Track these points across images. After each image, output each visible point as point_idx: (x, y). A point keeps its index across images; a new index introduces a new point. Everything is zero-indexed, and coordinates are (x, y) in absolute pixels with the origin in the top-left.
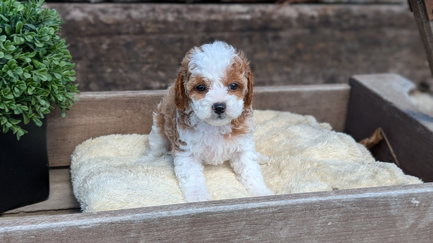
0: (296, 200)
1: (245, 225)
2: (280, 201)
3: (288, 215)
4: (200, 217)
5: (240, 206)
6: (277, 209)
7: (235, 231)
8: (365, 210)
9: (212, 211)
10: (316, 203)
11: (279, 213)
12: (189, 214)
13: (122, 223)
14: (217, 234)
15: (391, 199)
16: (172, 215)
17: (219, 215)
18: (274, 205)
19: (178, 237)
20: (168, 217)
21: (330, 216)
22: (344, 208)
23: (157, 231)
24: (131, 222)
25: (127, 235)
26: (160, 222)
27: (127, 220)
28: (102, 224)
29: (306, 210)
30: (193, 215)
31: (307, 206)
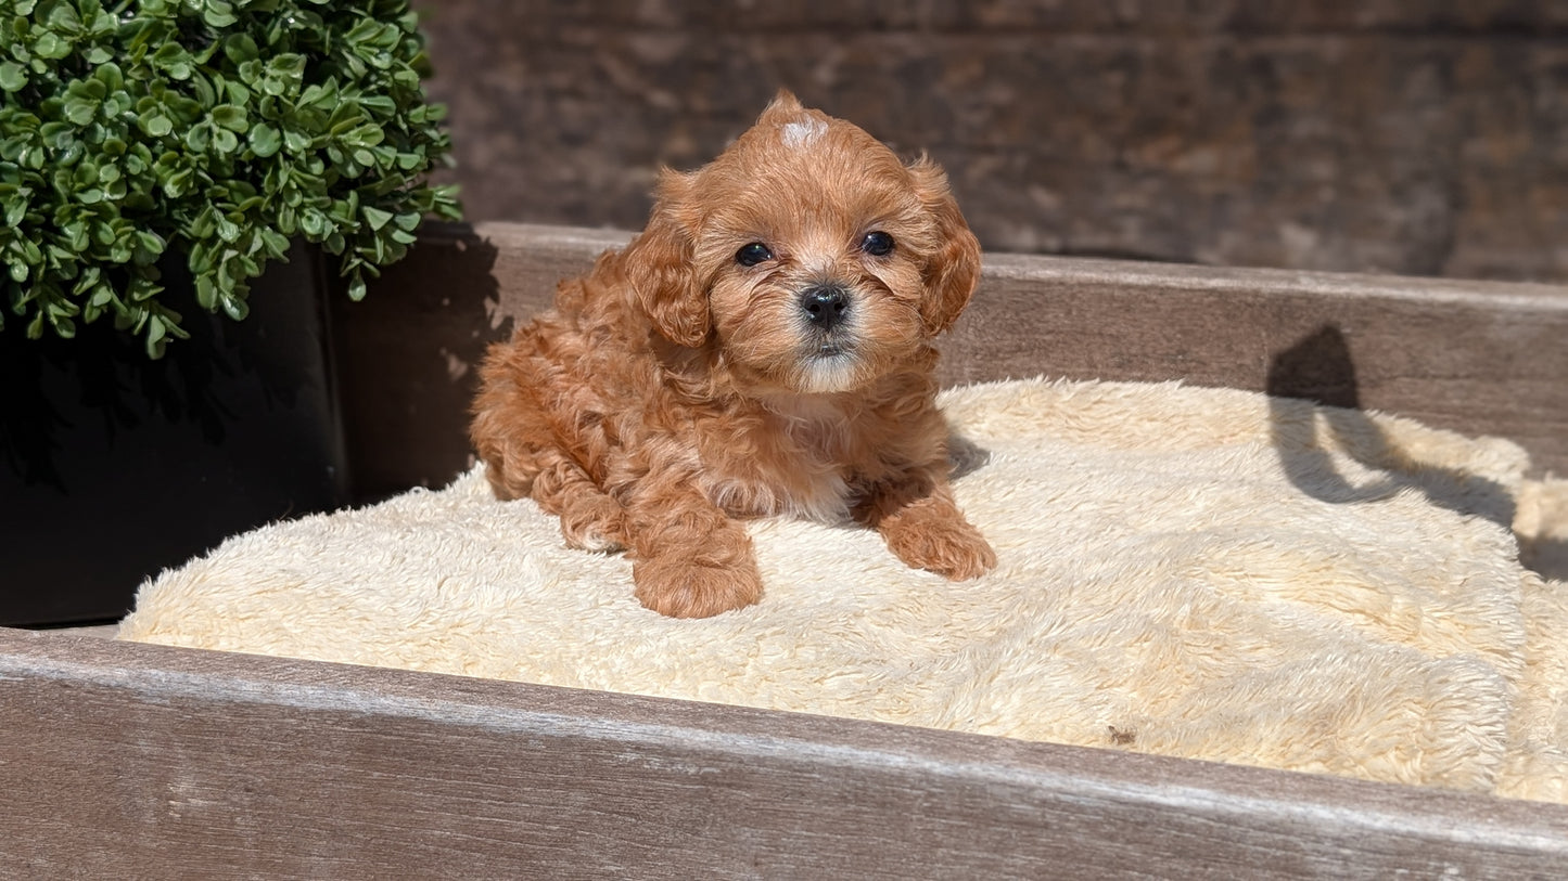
0: (808, 744)
1: (588, 808)
2: (734, 735)
3: (778, 807)
4: (391, 734)
5: (554, 720)
6: (717, 766)
7: (549, 824)
8: (1170, 870)
9: (437, 716)
10: (901, 778)
11: (729, 785)
12: (343, 711)
13: (96, 688)
14: (473, 819)
15: (1310, 846)
16: (277, 702)
17: (469, 743)
18: (702, 745)
19: (317, 796)
20: (263, 705)
21: (985, 855)
22: (1055, 832)
23: (232, 752)
24: (130, 695)
25: (127, 743)
26: (237, 720)
27: (113, 683)
28: (30, 681)
29: (858, 800)
30: (358, 716)
31: (860, 784)
